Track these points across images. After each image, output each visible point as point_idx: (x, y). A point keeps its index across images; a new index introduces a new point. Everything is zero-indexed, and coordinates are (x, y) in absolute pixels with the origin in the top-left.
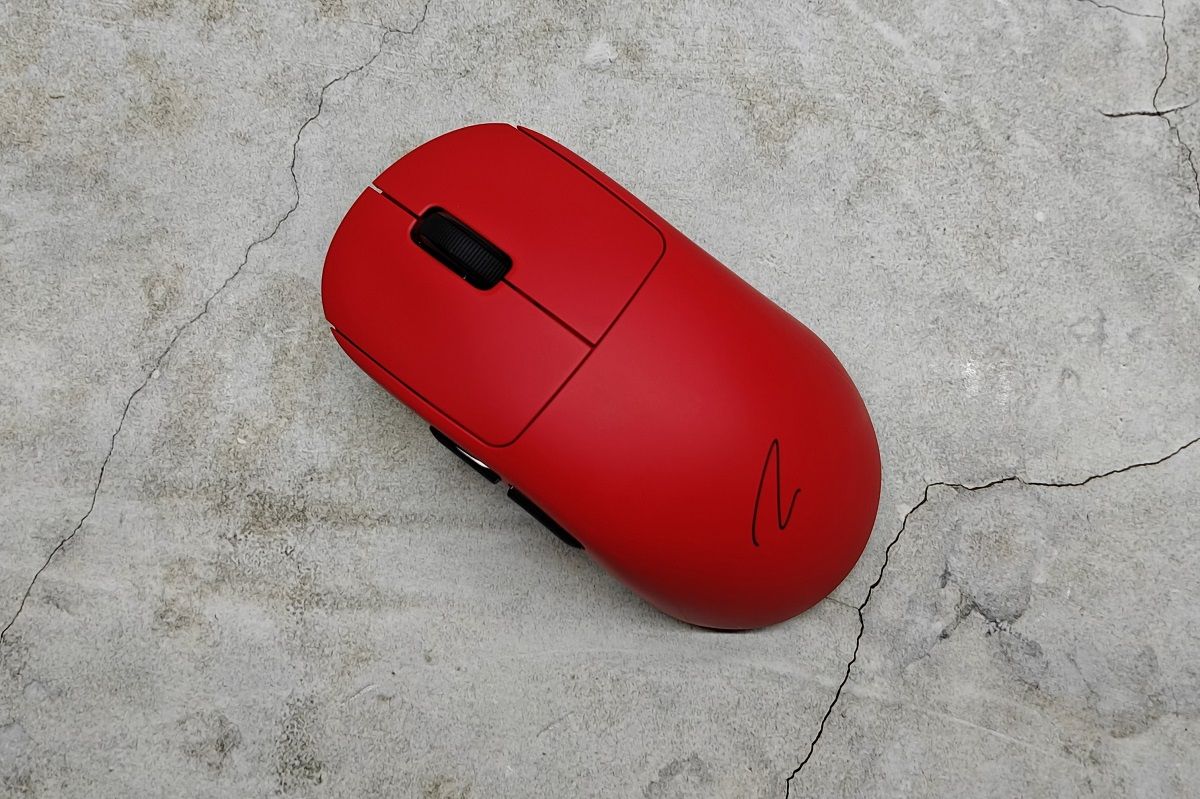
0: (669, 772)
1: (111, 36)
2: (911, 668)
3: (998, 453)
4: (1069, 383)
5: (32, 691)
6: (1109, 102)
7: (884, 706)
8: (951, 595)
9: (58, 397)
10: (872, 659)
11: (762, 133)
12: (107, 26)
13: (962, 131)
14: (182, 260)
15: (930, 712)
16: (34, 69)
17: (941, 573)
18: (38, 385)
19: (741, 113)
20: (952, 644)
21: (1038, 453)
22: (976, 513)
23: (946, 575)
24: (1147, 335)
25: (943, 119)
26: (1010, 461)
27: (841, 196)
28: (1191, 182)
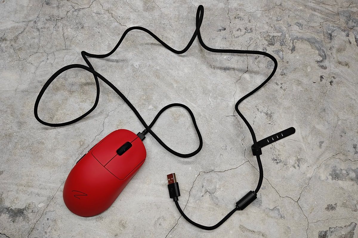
0: (159, 219)
1: (77, 105)
2: (197, 201)
3: (211, 167)
4: (222, 156)
5: (57, 206)
6: (227, 114)
7: (193, 208)
8: (204, 190)
9: (65, 159)
10: (191, 200)
11: (175, 118)
12: (76, 104)
13: (204, 119)
14: (85, 138)
15: (201, 209)
16: (64, 110)
17: (202, 186)
18: (62, 157)
19: (172, 116)
20: (204, 197)
21: (217, 167)
22: (207, 176)
23: (203, 186)
24: (233, 149)
25: (201, 117)
26: (213, 168)
27: (186, 128)
28: (239, 126)
